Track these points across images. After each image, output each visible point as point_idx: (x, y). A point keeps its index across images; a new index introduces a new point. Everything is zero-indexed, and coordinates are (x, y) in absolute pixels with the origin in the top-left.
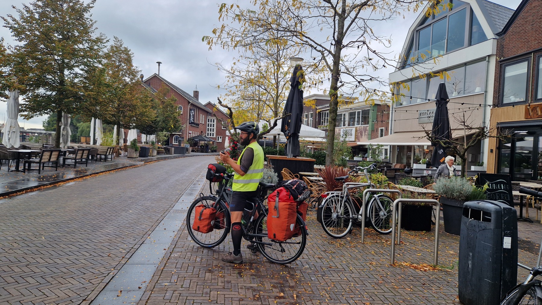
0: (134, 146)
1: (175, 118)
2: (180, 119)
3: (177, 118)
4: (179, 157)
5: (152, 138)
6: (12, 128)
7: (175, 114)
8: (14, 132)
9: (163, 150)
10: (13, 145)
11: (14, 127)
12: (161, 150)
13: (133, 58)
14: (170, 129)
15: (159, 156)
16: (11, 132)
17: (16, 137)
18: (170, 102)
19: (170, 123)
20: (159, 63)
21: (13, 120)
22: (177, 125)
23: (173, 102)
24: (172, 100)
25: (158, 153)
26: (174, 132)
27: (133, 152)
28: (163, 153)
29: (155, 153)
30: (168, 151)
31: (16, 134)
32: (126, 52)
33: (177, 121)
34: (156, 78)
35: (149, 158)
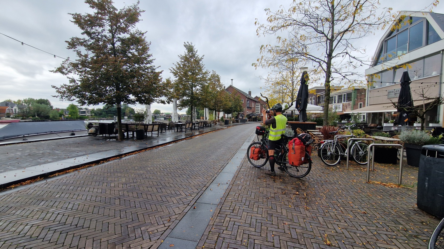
0: (222, 119)
1: (240, 105)
2: (242, 106)
4: (242, 124)
5: (230, 115)
6: (175, 114)
7: (240, 103)
10: (176, 121)
13: (220, 79)
14: (238, 111)
15: (233, 124)
17: (177, 118)
18: (237, 98)
19: (238, 108)
20: (232, 80)
21: (175, 111)
24: (239, 97)
25: (233, 123)
26: (240, 112)
27: (222, 122)
28: (235, 122)
29: (232, 122)
30: (237, 121)
31: (177, 116)
32: (218, 76)
33: (241, 107)
34: (231, 87)
35: (229, 125)
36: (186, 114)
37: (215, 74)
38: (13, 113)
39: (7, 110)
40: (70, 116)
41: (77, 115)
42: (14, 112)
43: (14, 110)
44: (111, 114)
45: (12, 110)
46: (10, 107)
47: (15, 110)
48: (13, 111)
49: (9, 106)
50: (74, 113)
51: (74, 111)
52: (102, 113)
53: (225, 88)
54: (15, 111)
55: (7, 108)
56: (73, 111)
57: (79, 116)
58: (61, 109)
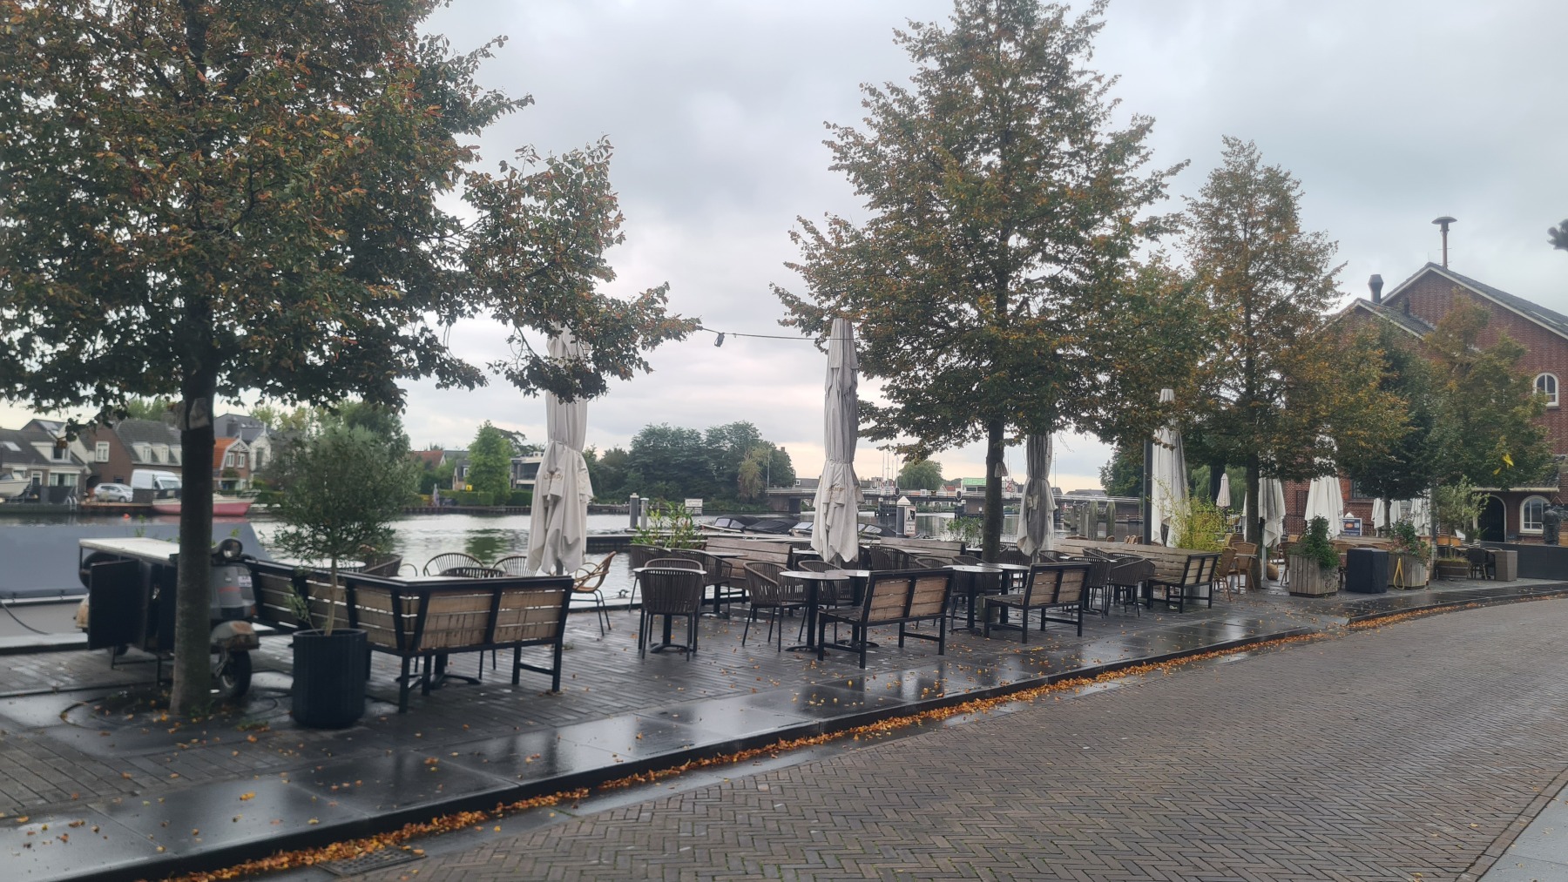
0: (1317, 545)
1: (1519, 424)
2: (1541, 427)
3: (1526, 426)
4: (1538, 594)
5: (1418, 512)
6: (836, 493)
7: (1519, 408)
8: (842, 506)
9: (1462, 560)
10: (838, 551)
11: (841, 489)
12: (1454, 559)
13: (1299, 203)
14: (1496, 472)
15: (1440, 589)
16: (832, 505)
17: (847, 523)
18: (1490, 360)
19: (1498, 446)
20: (1445, 223)
21: (838, 466)
22: (1532, 453)
23: (1507, 361)
24: (1502, 354)
25: (1440, 573)
26: (1519, 483)
27: (1313, 573)
28: (1462, 573)
29: (1423, 574)
30: (1486, 565)
31: (847, 511)
32: (1276, 184)
33: (1531, 438)
34: (1433, 280)
35: (1391, 594)
36: (1102, 488)
37: (1252, 165)
38: (250, 471)
39: (226, 454)
40: (470, 487)
41: (501, 485)
42: (253, 466)
43: (253, 457)
44: (668, 481)
45: (247, 453)
46: (239, 440)
47: (260, 453)
48: (248, 461)
49: (238, 437)
50: (489, 472)
51: (491, 460)
52: (625, 475)
53: (1384, 293)
54: (259, 462)
55: (229, 447)
56: (485, 464)
57: (508, 490)
58: (448, 454)
